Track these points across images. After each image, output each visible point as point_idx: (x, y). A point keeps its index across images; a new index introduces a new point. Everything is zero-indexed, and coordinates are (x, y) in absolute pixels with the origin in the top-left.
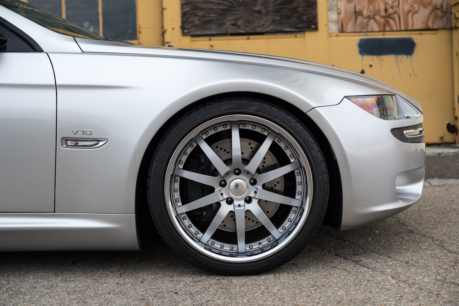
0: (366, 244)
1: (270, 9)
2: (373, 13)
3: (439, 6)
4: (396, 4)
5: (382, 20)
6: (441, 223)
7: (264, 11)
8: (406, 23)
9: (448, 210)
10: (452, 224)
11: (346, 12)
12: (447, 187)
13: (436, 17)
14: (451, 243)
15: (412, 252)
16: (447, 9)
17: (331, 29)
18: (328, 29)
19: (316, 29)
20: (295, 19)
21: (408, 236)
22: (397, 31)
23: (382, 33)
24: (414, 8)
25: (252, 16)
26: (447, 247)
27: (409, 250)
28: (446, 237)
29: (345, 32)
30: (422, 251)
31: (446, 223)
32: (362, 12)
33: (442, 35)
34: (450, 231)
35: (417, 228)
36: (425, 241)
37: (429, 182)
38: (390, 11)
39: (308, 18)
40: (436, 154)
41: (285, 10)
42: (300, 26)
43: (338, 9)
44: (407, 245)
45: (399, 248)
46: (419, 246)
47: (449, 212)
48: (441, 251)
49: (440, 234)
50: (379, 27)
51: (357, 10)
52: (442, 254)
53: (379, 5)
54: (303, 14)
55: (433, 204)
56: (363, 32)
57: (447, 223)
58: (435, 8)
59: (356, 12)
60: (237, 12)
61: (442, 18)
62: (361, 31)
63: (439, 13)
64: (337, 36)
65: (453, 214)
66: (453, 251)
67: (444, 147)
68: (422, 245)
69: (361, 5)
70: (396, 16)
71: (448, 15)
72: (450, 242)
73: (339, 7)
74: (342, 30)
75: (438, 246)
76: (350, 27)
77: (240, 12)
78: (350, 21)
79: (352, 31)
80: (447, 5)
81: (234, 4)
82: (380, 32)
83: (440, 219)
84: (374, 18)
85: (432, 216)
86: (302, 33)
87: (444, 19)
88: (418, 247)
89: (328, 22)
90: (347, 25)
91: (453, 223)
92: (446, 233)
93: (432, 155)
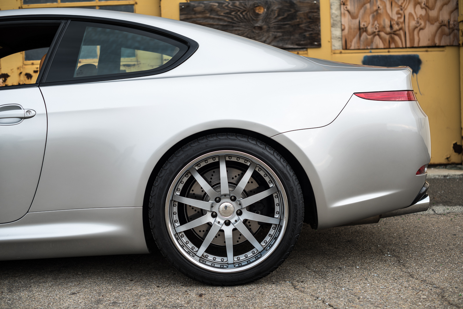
0: (363, 292)
1: (272, 25)
2: (377, 30)
3: (446, 22)
4: (402, 20)
5: (387, 37)
6: (443, 265)
7: (265, 27)
8: (412, 40)
9: (452, 247)
10: (454, 266)
11: (350, 28)
12: (452, 216)
13: (443, 34)
14: (453, 291)
15: (410, 303)
16: (454, 25)
17: (334, 46)
18: (332, 46)
19: (319, 46)
20: (297, 36)
21: (408, 281)
22: (403, 48)
23: (387, 50)
24: (421, 24)
25: (253, 32)
26: (448, 297)
27: (407, 300)
28: (447, 284)
29: (349, 49)
30: (421, 302)
31: (448, 264)
32: (366, 28)
33: (449, 52)
34: (452, 276)
35: (418, 270)
36: (425, 289)
37: (433, 210)
38: (396, 27)
39: (311, 34)
40: (442, 176)
41: (287, 26)
42: (302, 42)
43: (342, 25)
44: (405, 294)
45: (397, 298)
46: (418, 295)
47: (452, 249)
48: (441, 302)
49: (442, 279)
50: (384, 45)
51: (362, 26)
52: (442, 307)
53: (384, 21)
54: (306, 31)
55: (436, 238)
56: (367, 49)
57: (450, 265)
58: (442, 25)
59: (360, 29)
60: (238, 28)
61: (449, 34)
62: (366, 48)
63: (446, 29)
64: (341, 53)
65: (456, 253)
66: (454, 303)
67: (451, 168)
68: (421, 294)
69: (366, 22)
70: (401, 33)
71: (456, 31)
72: (451, 290)
73: (343, 23)
74: (346, 47)
75: (438, 295)
76: (354, 44)
77: (241, 29)
78: (354, 38)
79: (357, 48)
80: (455, 21)
81: (235, 20)
82: (384, 49)
83: (442, 259)
84: (379, 35)
85: (434, 255)
86: (305, 50)
87: (452, 36)
88: (417, 297)
89: (331, 38)
90: (351, 42)
91: (455, 264)
92: (448, 278)
93: (437, 177)
